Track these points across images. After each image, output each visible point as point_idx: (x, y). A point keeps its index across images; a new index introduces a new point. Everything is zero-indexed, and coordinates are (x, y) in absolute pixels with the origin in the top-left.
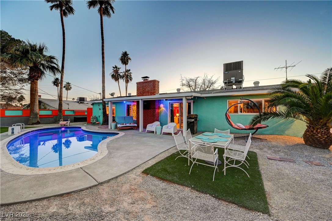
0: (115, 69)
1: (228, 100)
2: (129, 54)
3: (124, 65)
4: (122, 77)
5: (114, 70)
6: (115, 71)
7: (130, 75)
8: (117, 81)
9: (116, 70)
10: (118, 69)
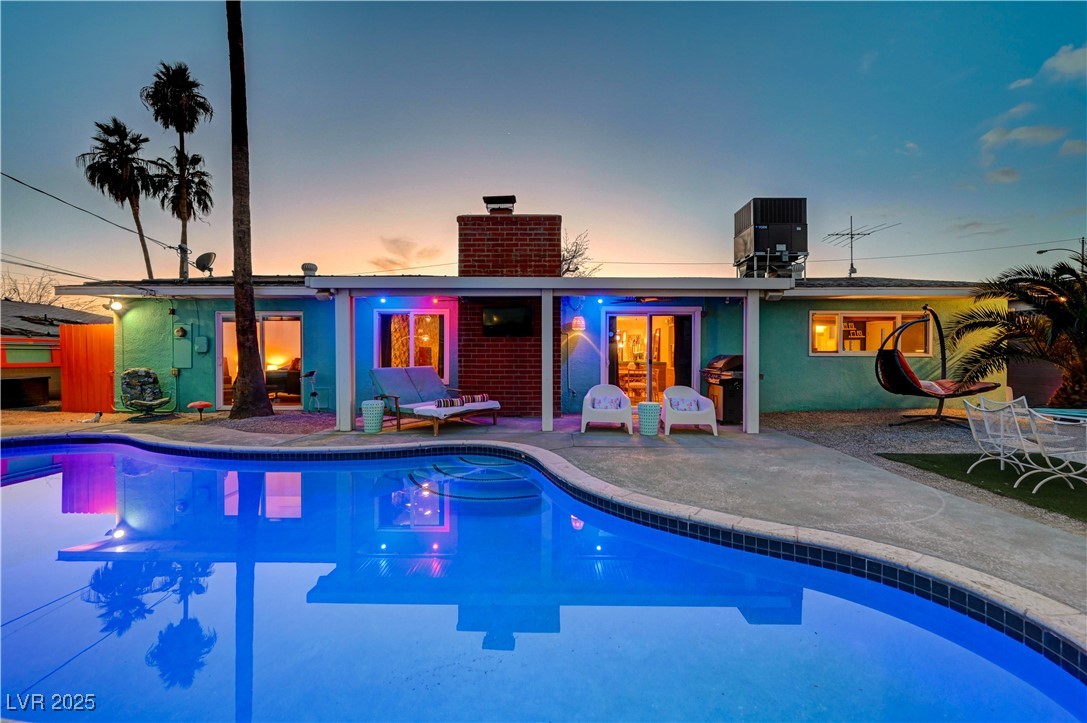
0: (112, 140)
1: (811, 312)
2: (199, 81)
3: (172, 128)
4: (157, 185)
5: (105, 142)
6: (109, 148)
7: (203, 183)
8: (127, 201)
9: (121, 143)
10: (133, 141)
